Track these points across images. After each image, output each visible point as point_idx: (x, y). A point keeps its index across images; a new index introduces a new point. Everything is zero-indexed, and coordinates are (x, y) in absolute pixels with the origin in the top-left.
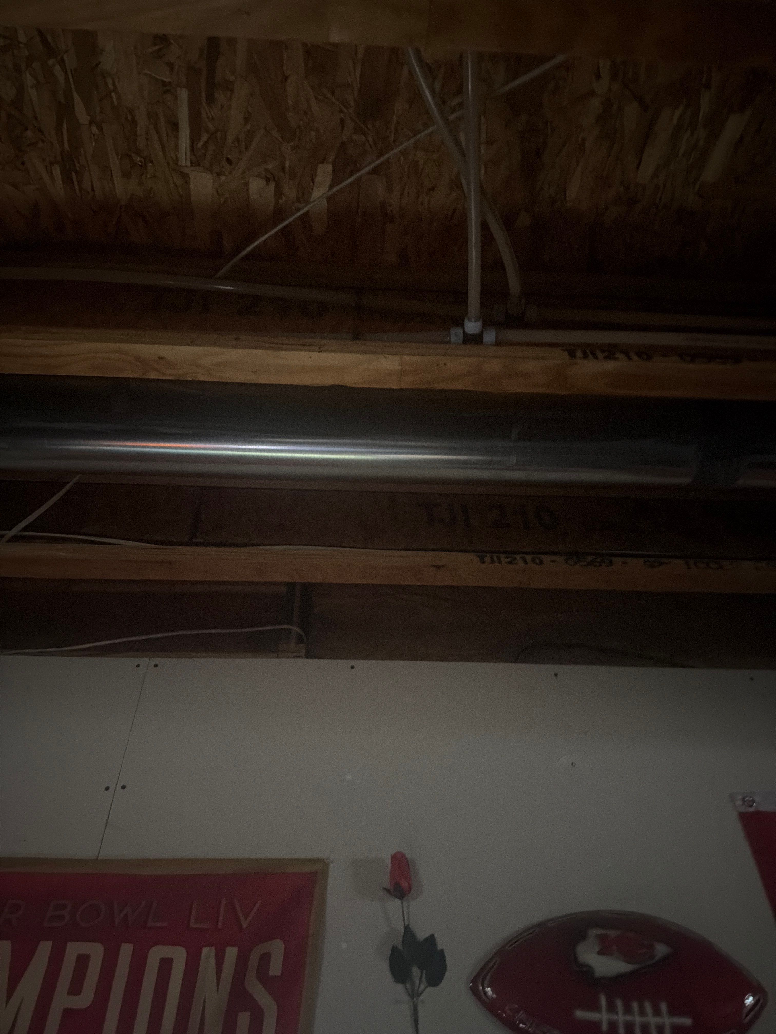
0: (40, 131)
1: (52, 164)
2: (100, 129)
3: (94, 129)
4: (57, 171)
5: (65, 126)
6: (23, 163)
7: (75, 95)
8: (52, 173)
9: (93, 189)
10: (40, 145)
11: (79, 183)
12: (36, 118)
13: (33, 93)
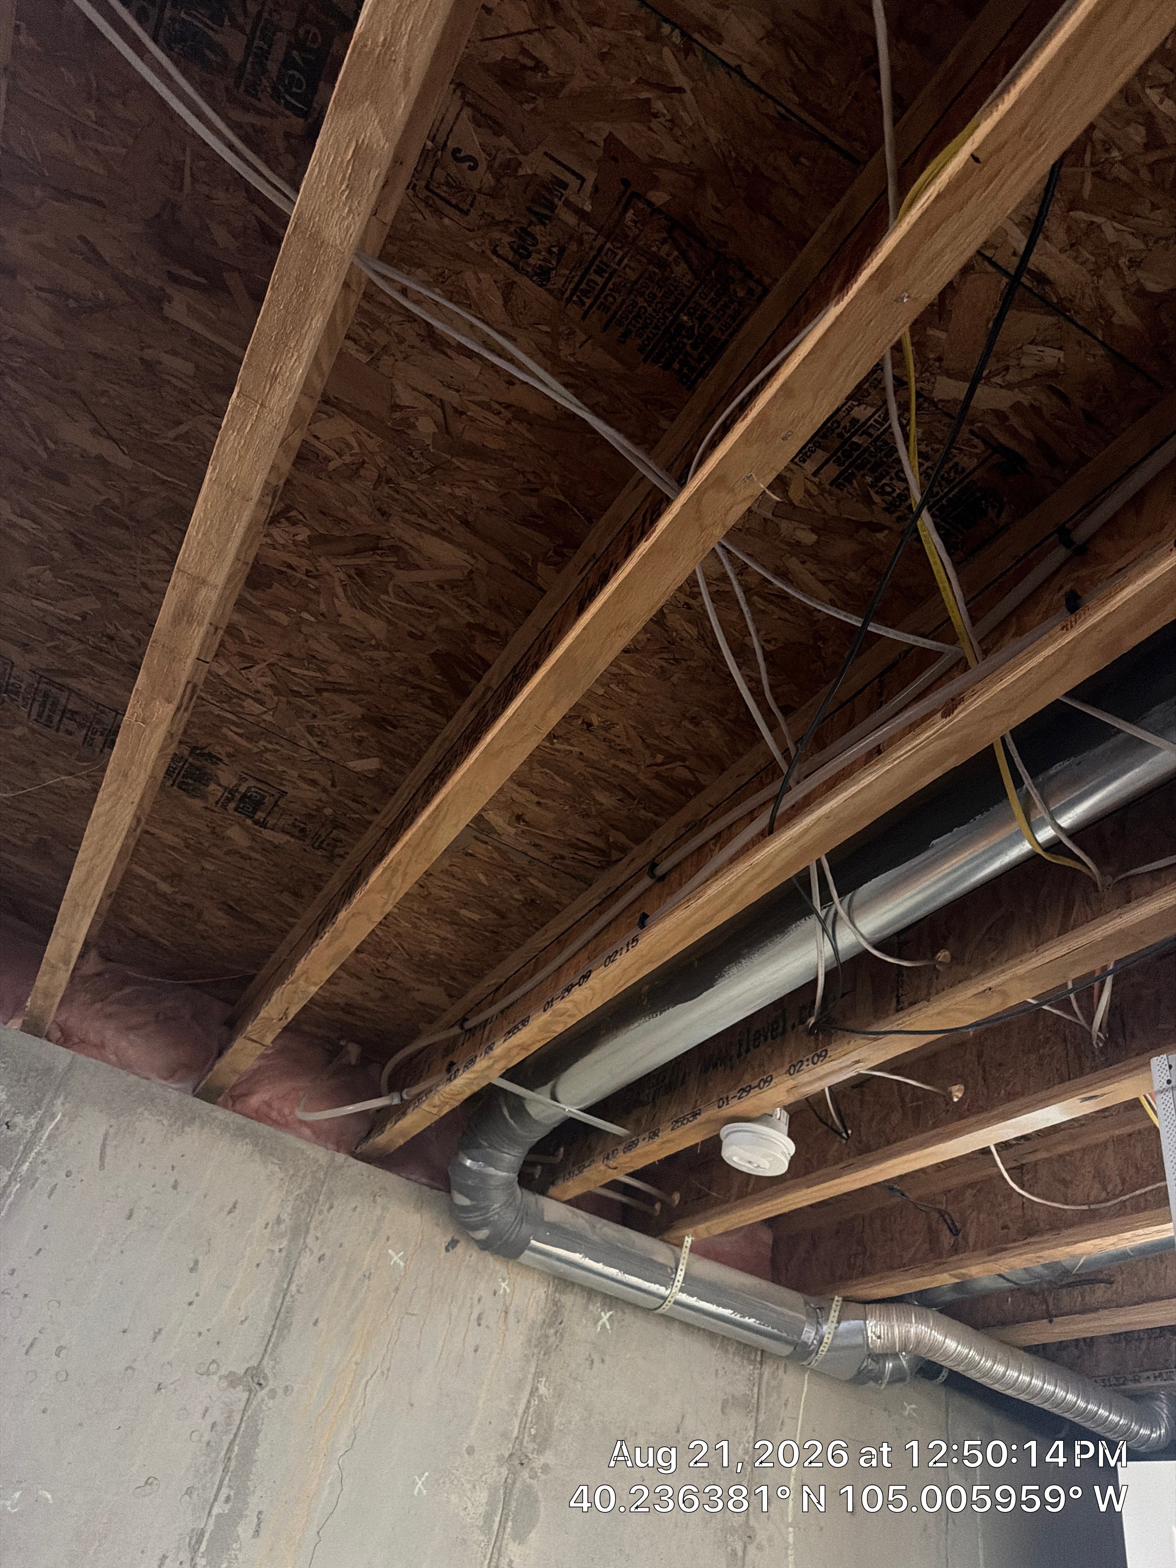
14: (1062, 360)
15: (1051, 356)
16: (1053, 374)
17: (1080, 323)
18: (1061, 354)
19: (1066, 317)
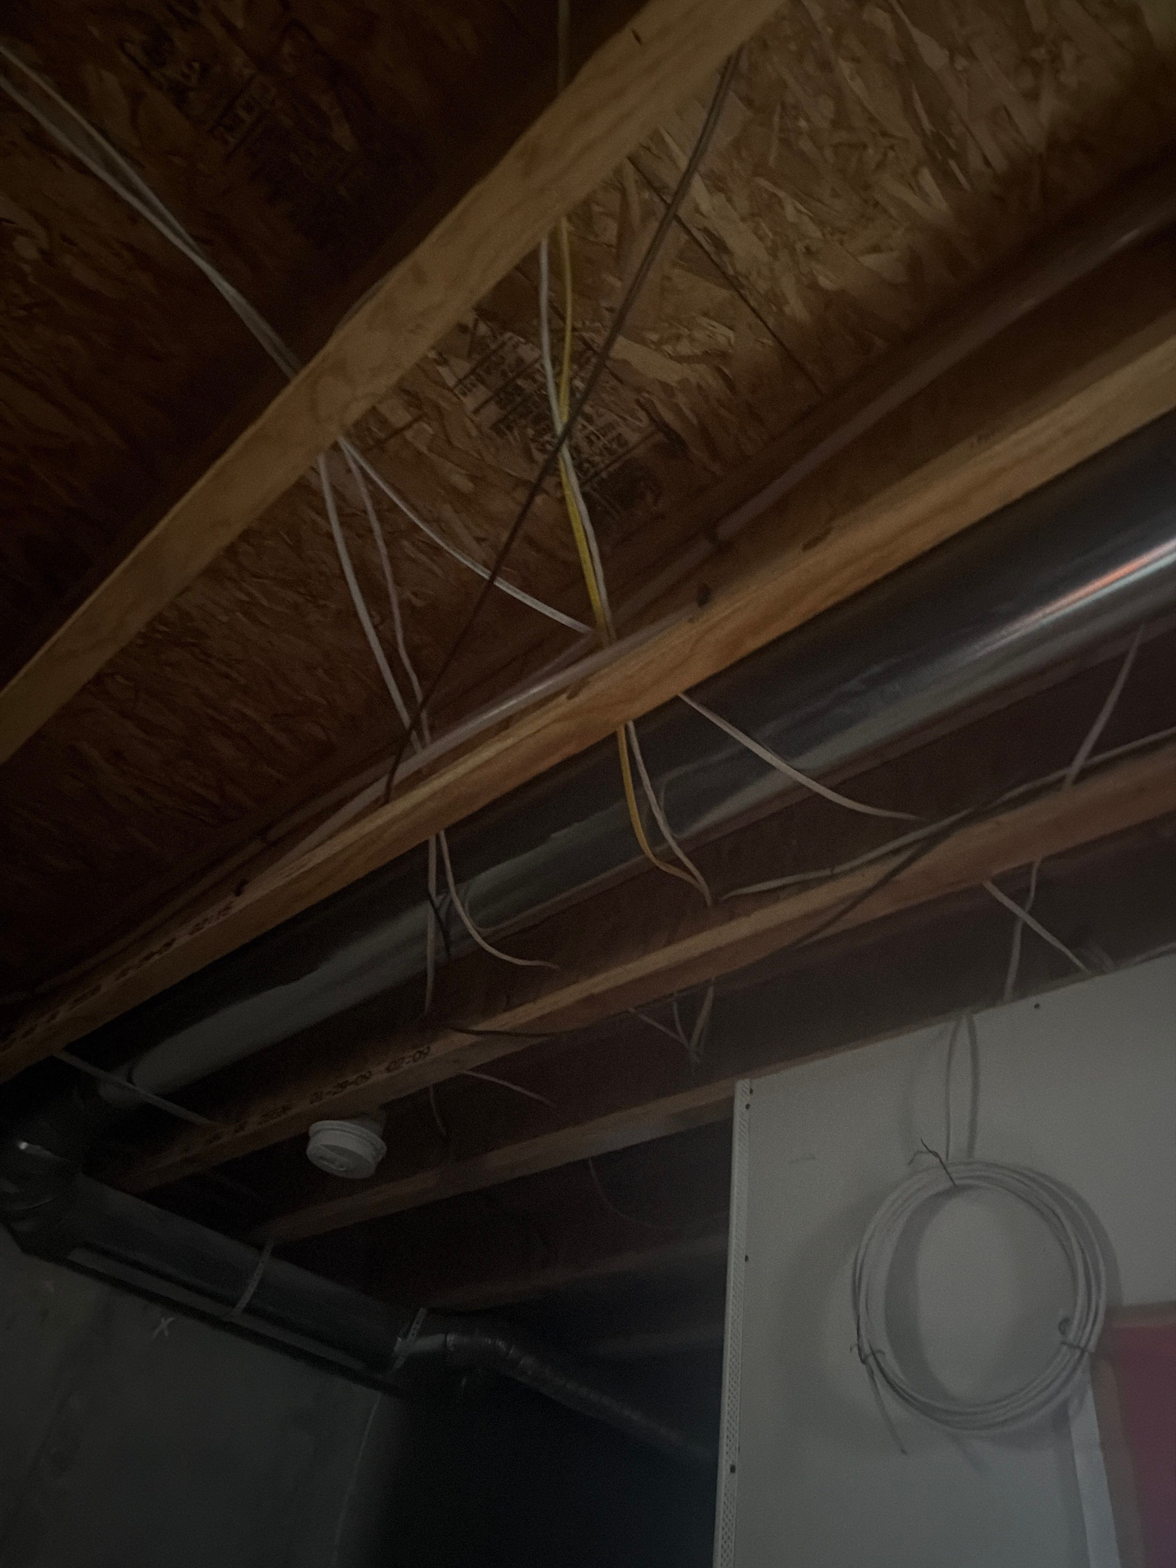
0: (884, 134)
1: (915, 172)
2: (970, 54)
3: (961, 63)
4: (927, 178)
5: (916, 96)
6: (876, 204)
7: (916, 34)
8: (920, 187)
9: (987, 163)
10: (891, 154)
11: (964, 169)
12: (872, 120)
13: (857, 86)
14: (732, 341)
15: (723, 335)
16: (723, 355)
17: (753, 303)
18: (731, 334)
19: (741, 295)
